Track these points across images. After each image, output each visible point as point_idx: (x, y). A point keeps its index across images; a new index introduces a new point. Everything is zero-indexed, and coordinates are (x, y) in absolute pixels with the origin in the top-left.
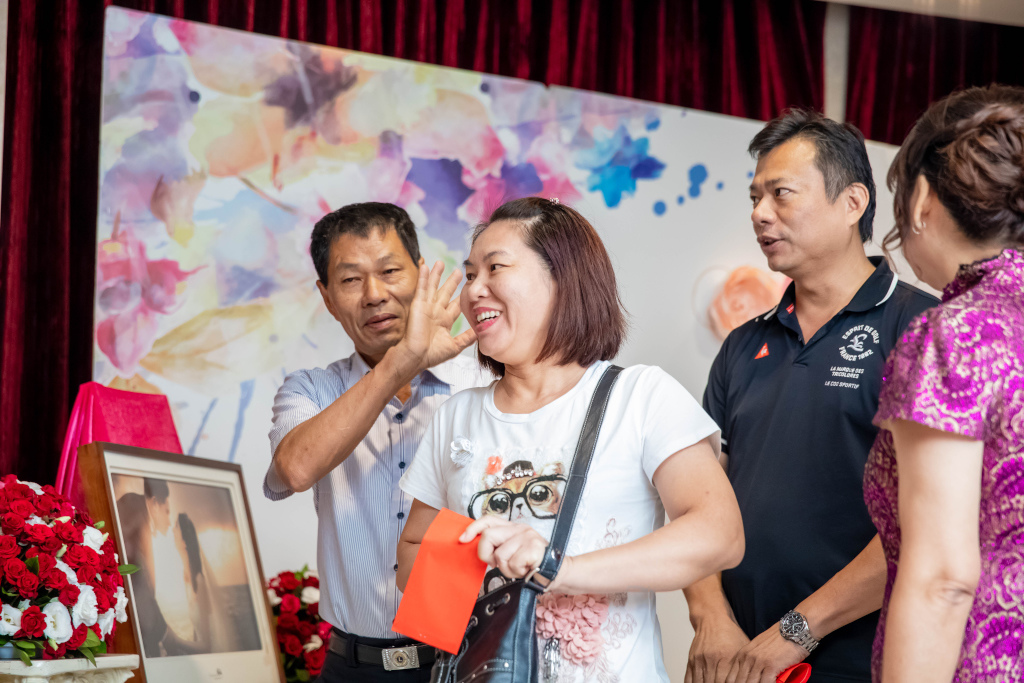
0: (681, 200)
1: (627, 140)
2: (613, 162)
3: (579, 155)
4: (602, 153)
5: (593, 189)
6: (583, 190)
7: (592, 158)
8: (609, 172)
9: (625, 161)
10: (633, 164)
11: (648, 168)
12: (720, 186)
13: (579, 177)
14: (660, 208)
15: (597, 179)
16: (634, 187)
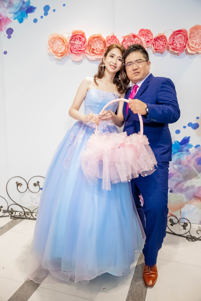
0: (42, 17)
1: (24, 2)
2: (20, 10)
3: (10, 10)
4: (17, 8)
5: (15, 19)
6: (12, 19)
7: (14, 10)
8: (19, 13)
9: (24, 9)
10: (26, 9)
11: (31, 9)
12: (54, 11)
13: (10, 16)
14: (35, 21)
15: (16, 16)
16: (27, 16)
